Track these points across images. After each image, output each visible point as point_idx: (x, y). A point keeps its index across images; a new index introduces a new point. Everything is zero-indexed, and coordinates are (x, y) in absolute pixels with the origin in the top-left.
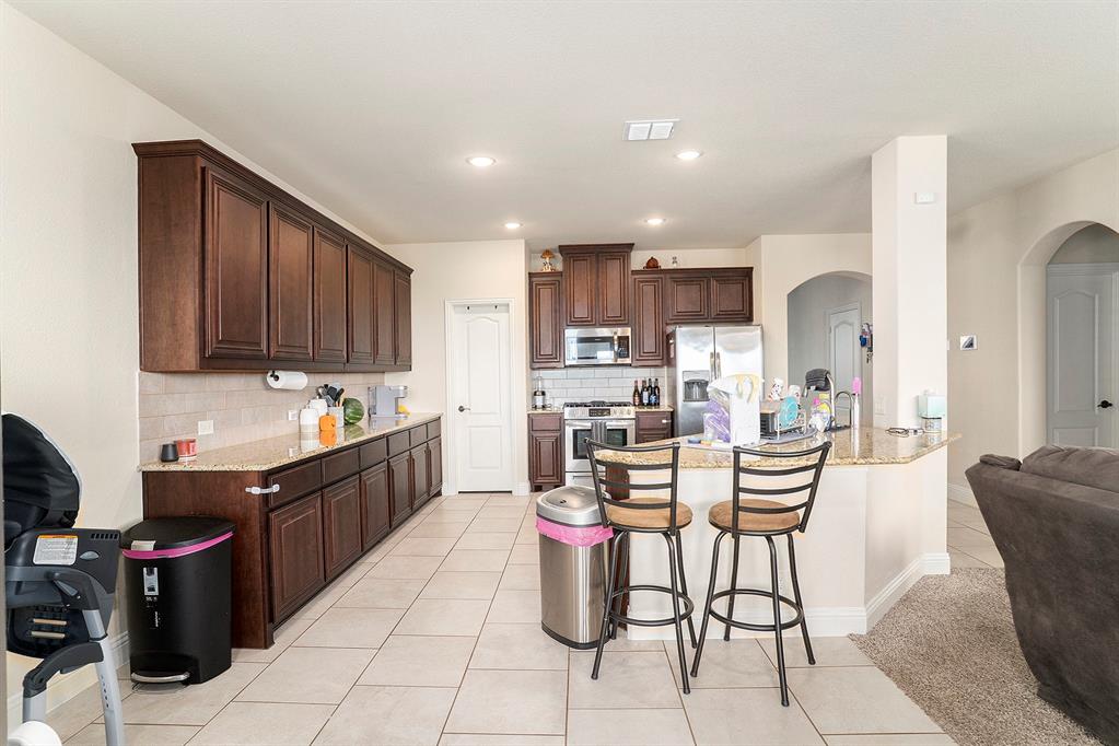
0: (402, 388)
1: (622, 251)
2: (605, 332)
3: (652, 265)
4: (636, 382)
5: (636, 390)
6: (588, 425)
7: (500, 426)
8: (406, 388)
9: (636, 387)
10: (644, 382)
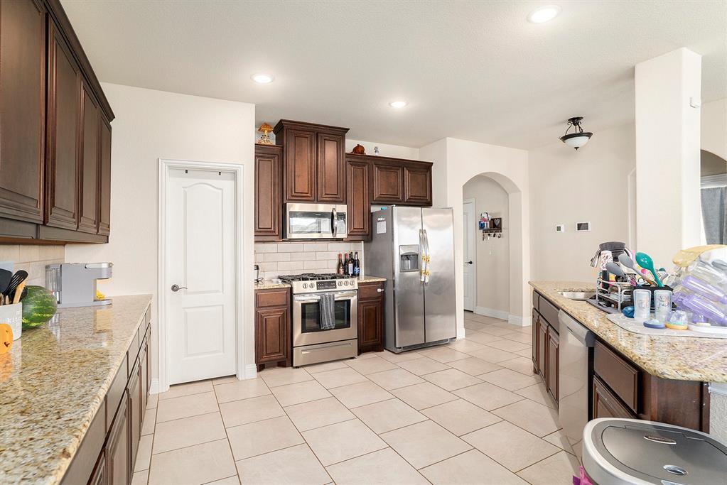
0: (105, 266)
1: (338, 134)
2: (322, 208)
3: (359, 150)
4: (340, 255)
5: (340, 263)
6: (315, 298)
7: (223, 306)
8: (110, 265)
9: (340, 260)
10: (346, 255)
